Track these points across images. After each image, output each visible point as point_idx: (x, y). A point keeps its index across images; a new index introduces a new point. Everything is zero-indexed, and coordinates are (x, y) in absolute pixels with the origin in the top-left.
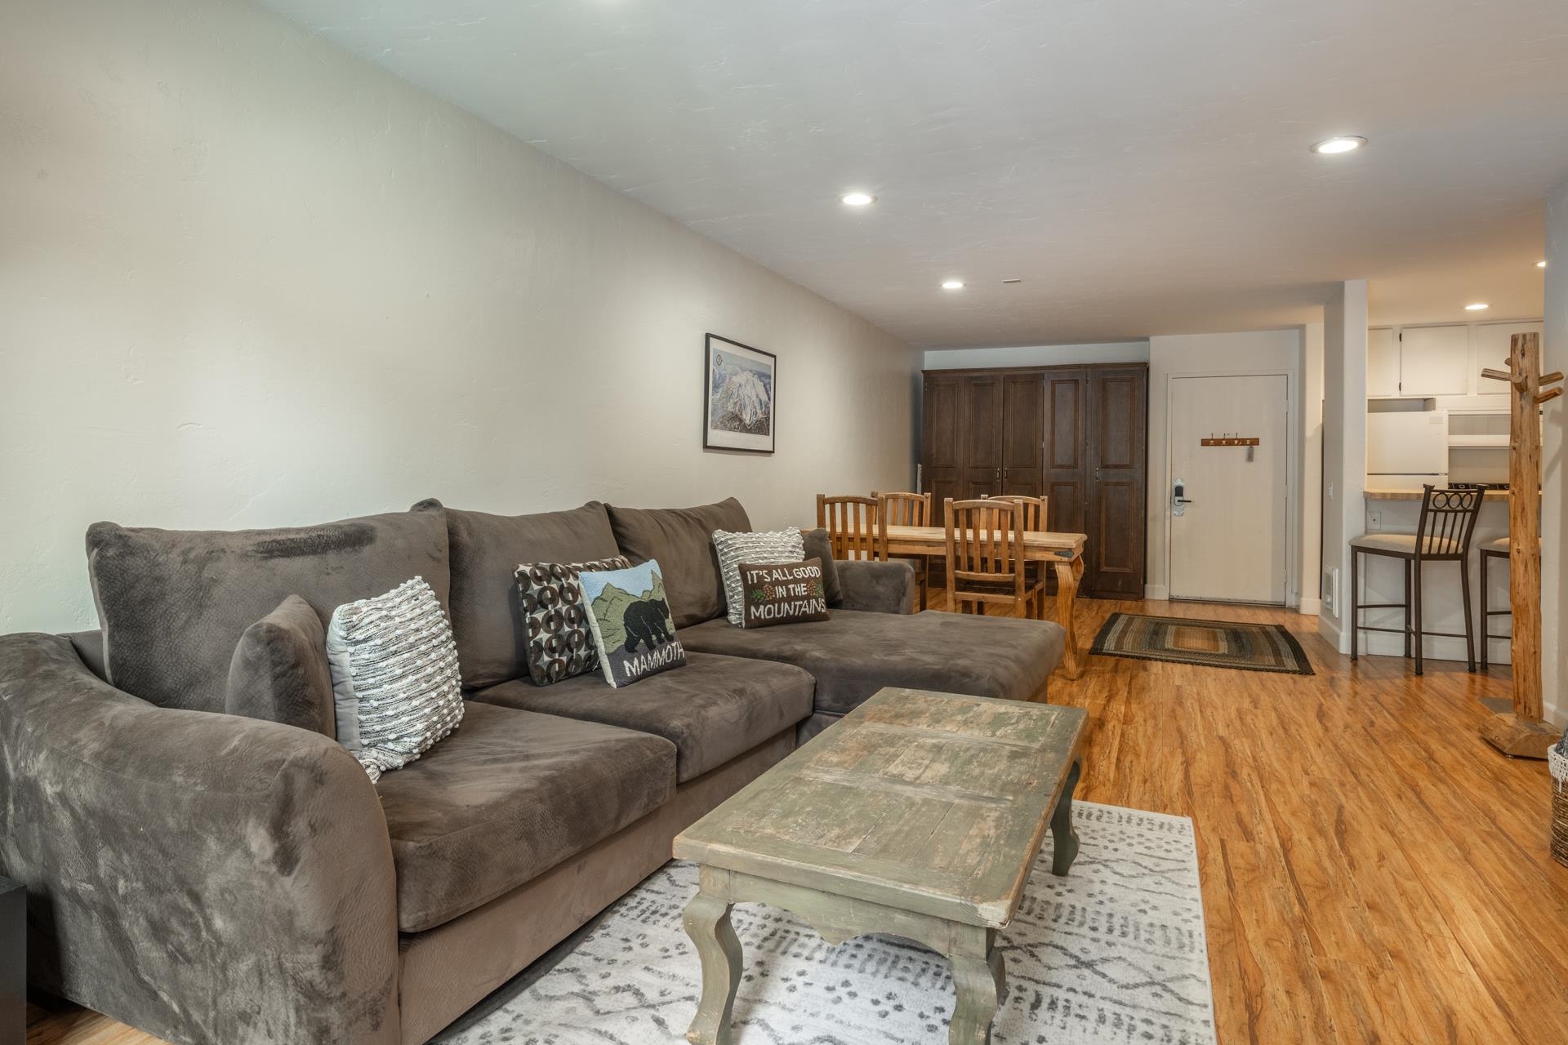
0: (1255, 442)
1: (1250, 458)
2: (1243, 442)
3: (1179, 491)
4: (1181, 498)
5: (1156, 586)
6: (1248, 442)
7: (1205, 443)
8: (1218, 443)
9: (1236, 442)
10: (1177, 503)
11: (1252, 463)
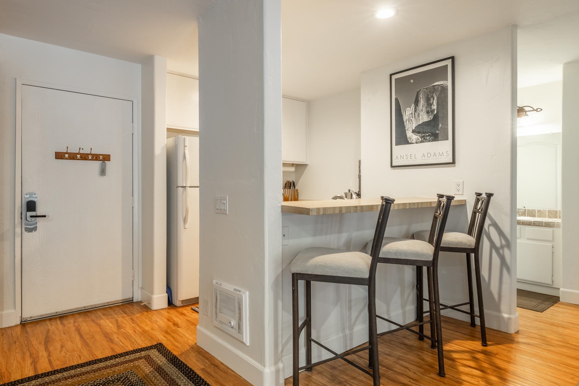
0: (107, 158)
1: (103, 172)
2: (96, 157)
3: (31, 206)
4: (33, 213)
5: (5, 312)
6: (101, 157)
7: (59, 156)
8: (73, 157)
9: (90, 157)
10: (29, 219)
11: (104, 177)
